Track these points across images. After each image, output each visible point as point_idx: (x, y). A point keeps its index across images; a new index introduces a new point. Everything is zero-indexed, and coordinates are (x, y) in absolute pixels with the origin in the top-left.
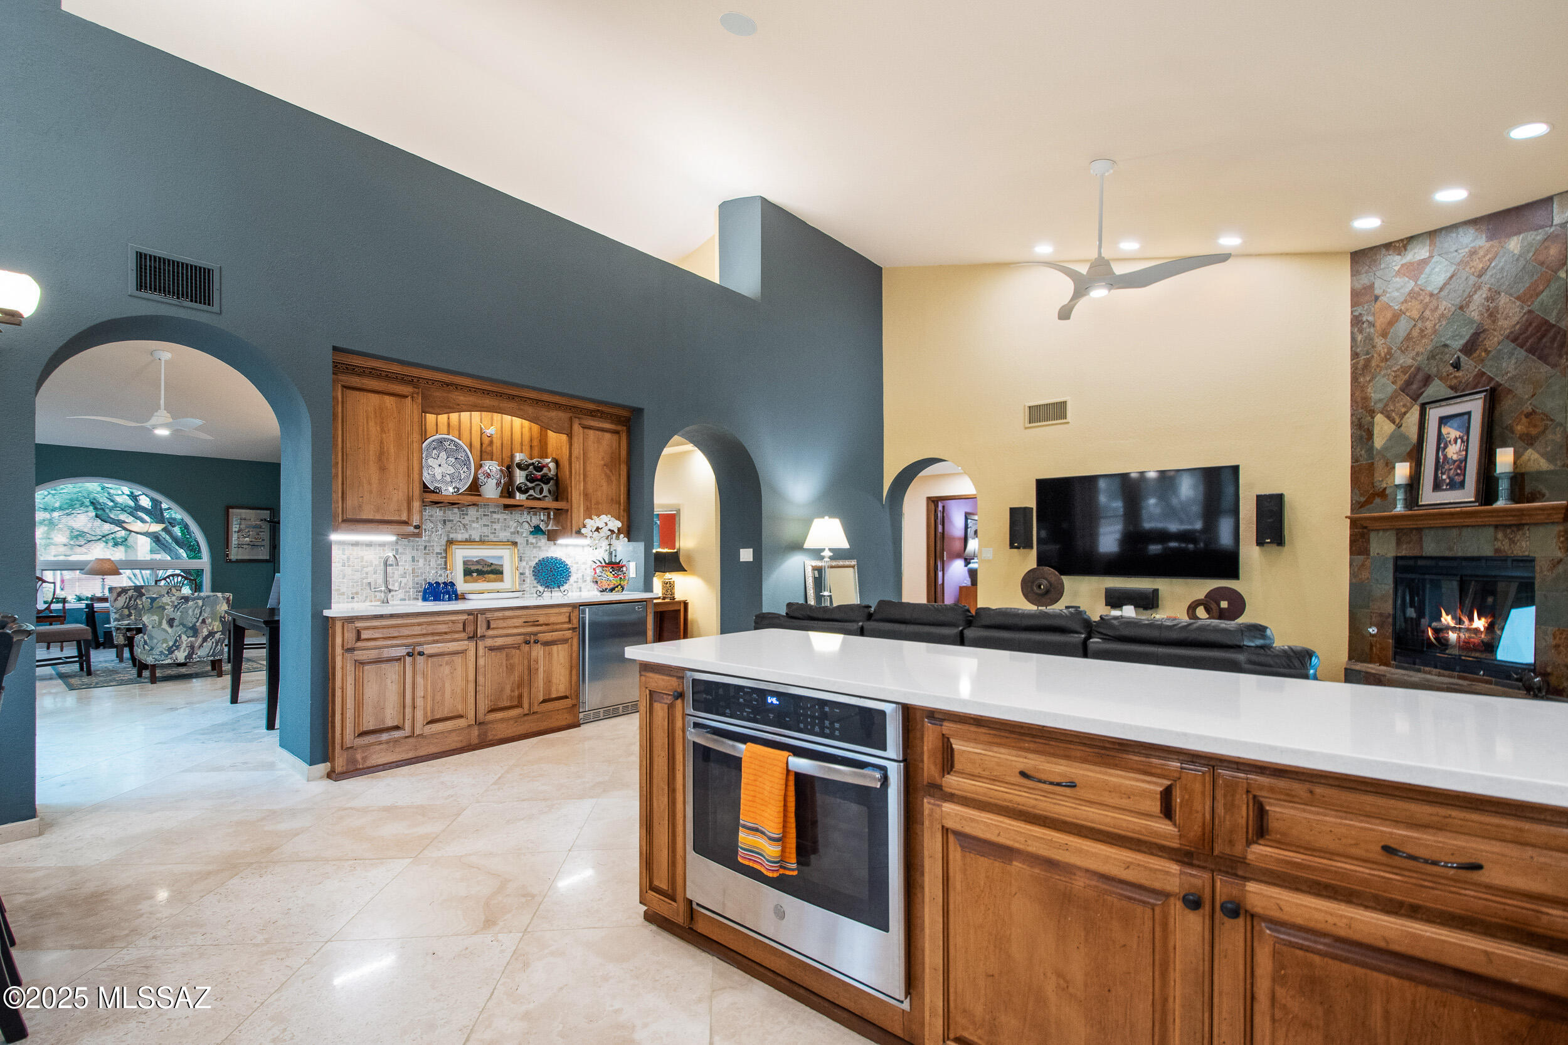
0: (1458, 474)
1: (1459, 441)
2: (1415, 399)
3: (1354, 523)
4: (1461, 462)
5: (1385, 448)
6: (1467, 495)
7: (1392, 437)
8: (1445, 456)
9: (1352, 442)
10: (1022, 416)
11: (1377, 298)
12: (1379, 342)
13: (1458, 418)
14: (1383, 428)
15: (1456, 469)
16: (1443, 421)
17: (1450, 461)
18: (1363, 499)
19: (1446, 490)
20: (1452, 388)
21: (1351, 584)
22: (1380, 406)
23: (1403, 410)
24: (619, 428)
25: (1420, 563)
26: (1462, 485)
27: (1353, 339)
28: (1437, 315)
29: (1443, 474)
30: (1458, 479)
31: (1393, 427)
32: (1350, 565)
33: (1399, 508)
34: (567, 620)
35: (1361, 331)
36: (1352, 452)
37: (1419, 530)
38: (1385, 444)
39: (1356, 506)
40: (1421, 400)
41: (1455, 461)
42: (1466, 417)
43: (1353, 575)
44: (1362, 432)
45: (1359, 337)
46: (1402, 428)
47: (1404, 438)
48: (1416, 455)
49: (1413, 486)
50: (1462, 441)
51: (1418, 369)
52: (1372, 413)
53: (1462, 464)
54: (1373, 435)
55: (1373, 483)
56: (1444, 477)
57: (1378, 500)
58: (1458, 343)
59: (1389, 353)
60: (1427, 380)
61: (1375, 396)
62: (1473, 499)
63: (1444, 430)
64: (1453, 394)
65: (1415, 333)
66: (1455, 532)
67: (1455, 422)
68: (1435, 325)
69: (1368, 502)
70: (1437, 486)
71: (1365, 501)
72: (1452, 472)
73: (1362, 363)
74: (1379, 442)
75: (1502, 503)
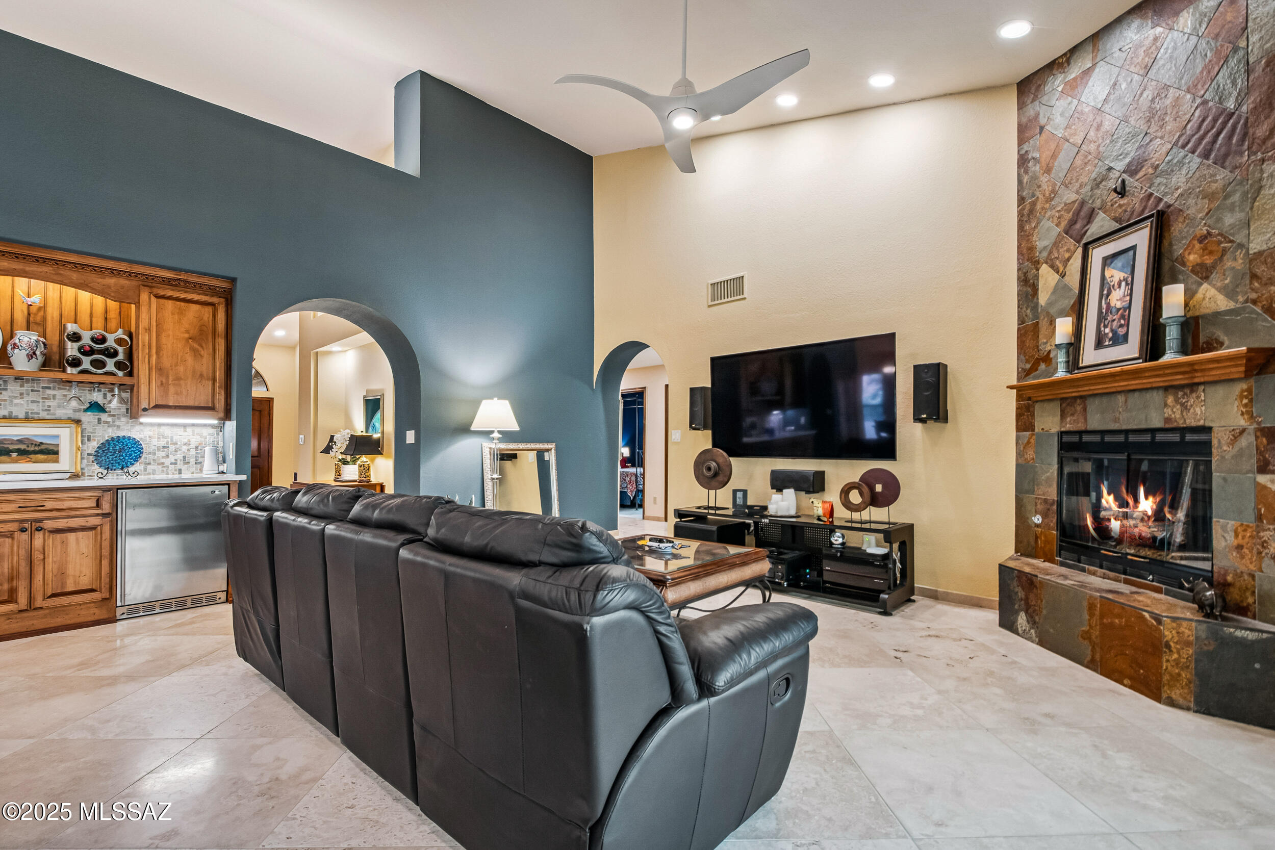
0: (1121, 326)
1: (1123, 284)
2: (1078, 242)
3: (1020, 392)
4: (1125, 309)
5: (1050, 304)
6: (1131, 349)
7: (1055, 290)
8: (1108, 305)
9: (1019, 301)
10: (705, 294)
11: (1042, 129)
12: (1044, 179)
13: (1123, 256)
14: (1047, 281)
15: (1119, 320)
16: (1107, 261)
17: (1114, 310)
18: (1028, 366)
19: (1109, 346)
20: (1116, 220)
21: (1017, 465)
22: (1045, 254)
23: (1067, 255)
24: (214, 300)
25: (1086, 438)
26: (1125, 339)
27: (1020, 182)
28: (1100, 134)
29: (1105, 326)
30: (1122, 331)
31: (1057, 277)
32: (1016, 443)
33: (1061, 373)
34: (95, 505)
35: (1026, 172)
36: (1019, 312)
37: (1083, 398)
38: (1049, 299)
39: (1024, 374)
40: (1084, 240)
41: (1119, 310)
42: (1131, 253)
43: (1019, 454)
44: (1028, 289)
45: (1026, 179)
46: (1066, 278)
47: (1067, 288)
48: (1078, 307)
49: (1074, 347)
50: (1127, 284)
51: (1083, 203)
52: (1037, 264)
53: (1126, 312)
54: (1037, 290)
55: (1038, 347)
56: (1107, 330)
57: (1042, 365)
58: (1123, 163)
59: (1053, 190)
60: (1091, 215)
61: (1040, 244)
62: (1137, 355)
63: (1108, 273)
65: (1079, 161)
66: (1121, 398)
67: (1119, 262)
68: (1099, 146)
69: (1034, 368)
70: (1099, 344)
71: (1031, 368)
72: (1115, 323)
73: (1028, 207)
74: (1043, 298)
75: (1169, 357)
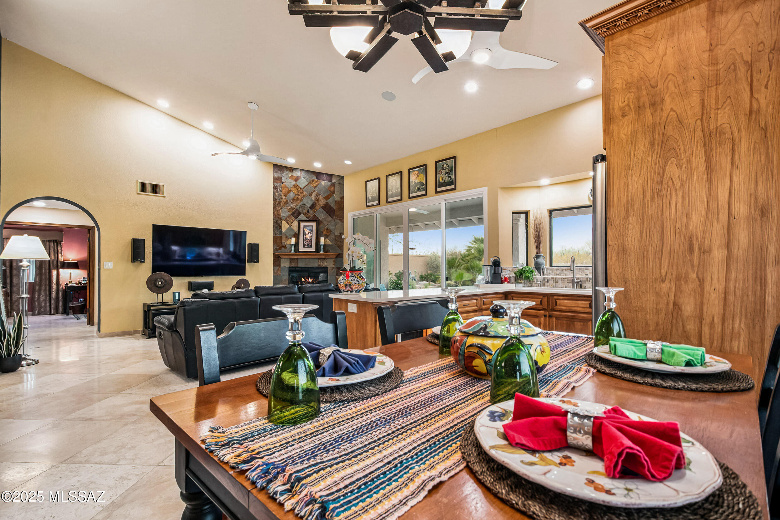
2: (296, 218)
3: (275, 255)
5: (286, 232)
6: (313, 249)
7: (288, 229)
9: (274, 228)
11: (283, 183)
12: (284, 197)
14: (285, 226)
16: (305, 227)
18: (278, 248)
21: (274, 276)
22: (284, 218)
23: (292, 221)
25: (297, 269)
26: (311, 246)
27: (274, 193)
28: (303, 195)
31: (289, 226)
32: (273, 270)
33: (293, 252)
35: (277, 192)
36: (274, 232)
37: (297, 259)
39: (275, 250)
40: (298, 219)
43: (274, 273)
44: (277, 226)
45: (276, 194)
46: (292, 227)
47: (292, 230)
48: (297, 236)
49: (297, 245)
51: (297, 209)
52: (281, 220)
53: (311, 240)
54: (281, 227)
55: (281, 243)
57: (283, 248)
58: (309, 205)
59: (287, 201)
60: (299, 214)
61: (282, 215)
62: (314, 251)
63: (305, 230)
64: (306, 219)
65: (296, 198)
66: (308, 260)
68: (302, 198)
69: (280, 248)
70: (304, 246)
73: (277, 203)
74: (284, 230)
75: (322, 252)
